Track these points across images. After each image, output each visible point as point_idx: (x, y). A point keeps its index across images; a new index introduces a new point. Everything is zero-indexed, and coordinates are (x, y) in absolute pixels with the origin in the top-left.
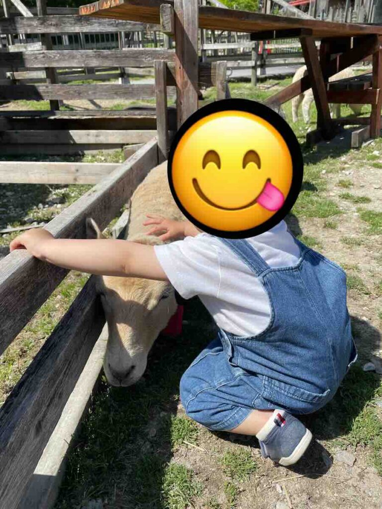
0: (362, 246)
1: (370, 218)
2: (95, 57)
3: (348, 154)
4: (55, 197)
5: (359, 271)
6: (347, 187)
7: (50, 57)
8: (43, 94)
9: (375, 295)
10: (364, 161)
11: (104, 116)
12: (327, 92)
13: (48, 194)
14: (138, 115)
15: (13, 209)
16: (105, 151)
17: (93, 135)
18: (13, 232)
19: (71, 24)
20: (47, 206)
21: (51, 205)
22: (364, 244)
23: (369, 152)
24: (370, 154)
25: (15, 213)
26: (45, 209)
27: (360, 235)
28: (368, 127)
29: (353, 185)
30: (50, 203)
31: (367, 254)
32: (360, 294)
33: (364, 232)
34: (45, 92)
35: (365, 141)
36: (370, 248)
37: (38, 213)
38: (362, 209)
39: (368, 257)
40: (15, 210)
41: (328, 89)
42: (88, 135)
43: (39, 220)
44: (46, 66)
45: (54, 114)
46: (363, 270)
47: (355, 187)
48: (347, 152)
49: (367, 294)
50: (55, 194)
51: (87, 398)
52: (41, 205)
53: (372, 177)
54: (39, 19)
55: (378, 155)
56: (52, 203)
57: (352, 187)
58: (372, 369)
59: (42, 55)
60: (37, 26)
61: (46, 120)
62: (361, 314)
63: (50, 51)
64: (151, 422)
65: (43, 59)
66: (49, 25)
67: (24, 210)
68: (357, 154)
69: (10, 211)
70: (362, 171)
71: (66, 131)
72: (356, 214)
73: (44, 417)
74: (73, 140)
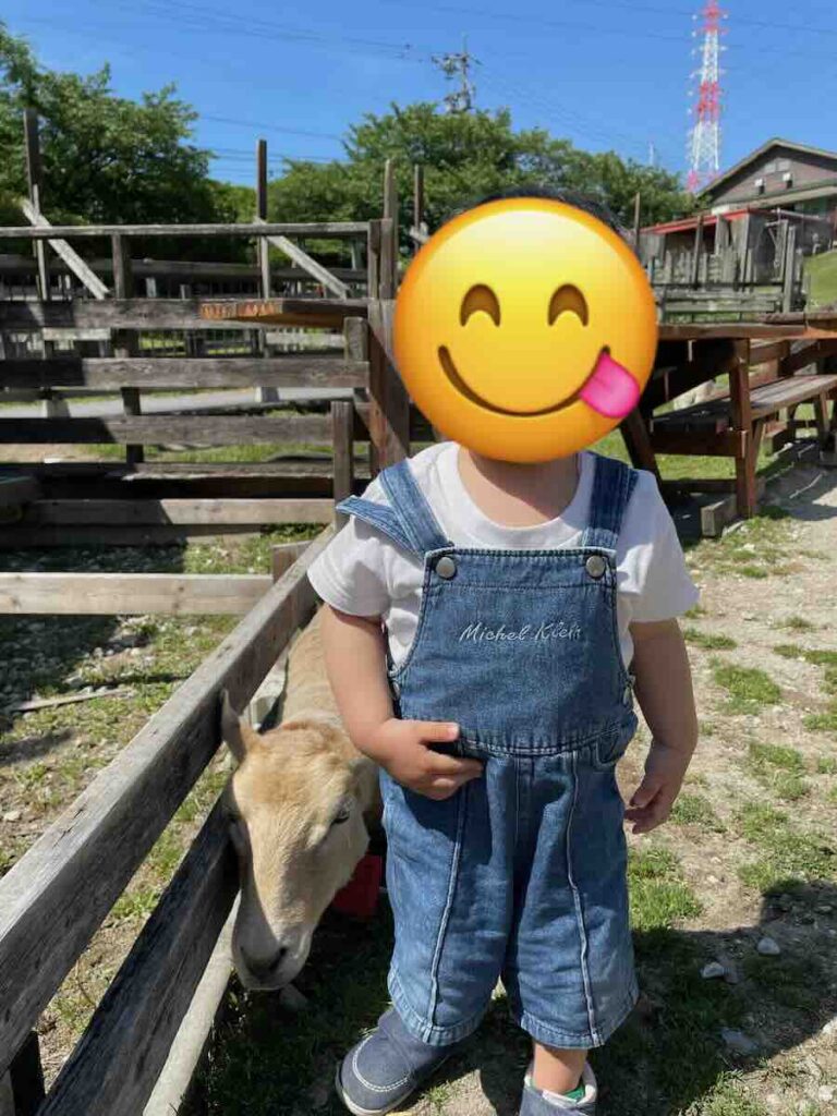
0: (714, 737)
1: (732, 681)
2: (218, 371)
3: (700, 547)
4: (126, 632)
5: (707, 787)
6: (693, 617)
7: (134, 370)
8: (116, 435)
9: (733, 833)
10: (728, 563)
11: (229, 474)
12: (650, 435)
13: (114, 628)
14: (296, 472)
15: (43, 659)
16: (228, 539)
17: (207, 509)
18: (45, 707)
19: (178, 314)
20: (110, 652)
21: (117, 651)
22: (718, 733)
23: (736, 546)
24: (740, 550)
25: (48, 667)
26: (107, 659)
27: (713, 714)
28: (733, 497)
29: (704, 612)
30: (117, 646)
31: (723, 751)
32: (707, 833)
33: (719, 709)
34: (119, 431)
35: (729, 524)
36: (728, 740)
37: (94, 666)
38: (720, 661)
39: (725, 759)
40: (46, 661)
41: (652, 430)
42: (197, 508)
43: (95, 681)
44: (126, 384)
45: (134, 470)
46: (713, 785)
47: (708, 615)
48: (697, 544)
49: (719, 831)
50: (127, 627)
51: (205, 1033)
52: (99, 651)
53: (740, 596)
54: (117, 305)
55: (753, 551)
56: (121, 646)
57: (702, 615)
58: (716, 973)
59: (118, 367)
60: (113, 317)
61: (118, 480)
62: (706, 870)
63: (136, 360)
64: (319, 1080)
65: (120, 374)
66: (135, 315)
67: (64, 661)
68: (715, 548)
69: (37, 663)
70: (724, 583)
71: (156, 501)
72: (709, 671)
73: (148, 1050)
74: (167, 518)
